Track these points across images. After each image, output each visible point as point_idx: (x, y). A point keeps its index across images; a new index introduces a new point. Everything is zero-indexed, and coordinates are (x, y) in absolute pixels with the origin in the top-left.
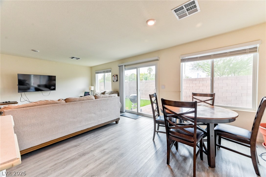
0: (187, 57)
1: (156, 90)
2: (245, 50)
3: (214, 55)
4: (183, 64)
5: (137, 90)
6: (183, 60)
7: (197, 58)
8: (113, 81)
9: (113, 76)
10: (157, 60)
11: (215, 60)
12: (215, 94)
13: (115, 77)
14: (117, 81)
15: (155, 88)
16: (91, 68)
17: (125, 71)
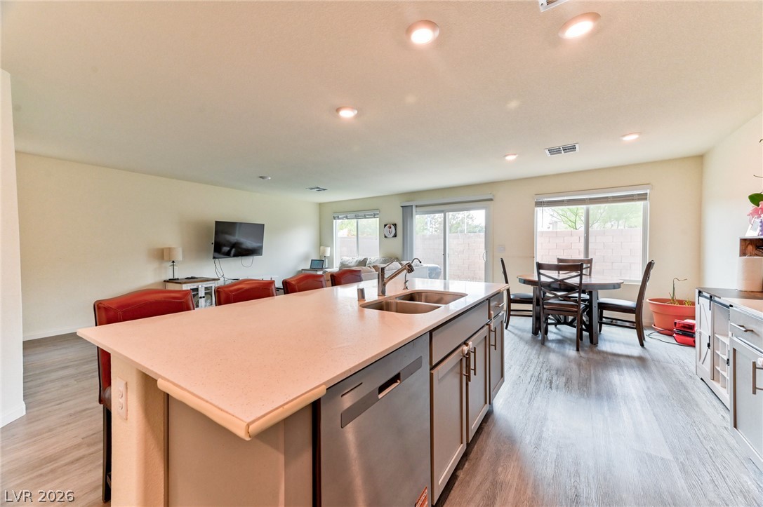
0: (545, 200)
1: (487, 254)
2: (633, 195)
3: (590, 199)
4: (539, 210)
5: (444, 254)
6: (539, 204)
7: (563, 201)
8: (385, 237)
9: (385, 226)
10: (491, 200)
11: (592, 207)
12: (592, 259)
13: (390, 228)
14: (395, 236)
15: (484, 251)
16: (321, 205)
17: (417, 216)
